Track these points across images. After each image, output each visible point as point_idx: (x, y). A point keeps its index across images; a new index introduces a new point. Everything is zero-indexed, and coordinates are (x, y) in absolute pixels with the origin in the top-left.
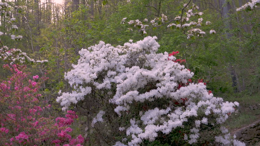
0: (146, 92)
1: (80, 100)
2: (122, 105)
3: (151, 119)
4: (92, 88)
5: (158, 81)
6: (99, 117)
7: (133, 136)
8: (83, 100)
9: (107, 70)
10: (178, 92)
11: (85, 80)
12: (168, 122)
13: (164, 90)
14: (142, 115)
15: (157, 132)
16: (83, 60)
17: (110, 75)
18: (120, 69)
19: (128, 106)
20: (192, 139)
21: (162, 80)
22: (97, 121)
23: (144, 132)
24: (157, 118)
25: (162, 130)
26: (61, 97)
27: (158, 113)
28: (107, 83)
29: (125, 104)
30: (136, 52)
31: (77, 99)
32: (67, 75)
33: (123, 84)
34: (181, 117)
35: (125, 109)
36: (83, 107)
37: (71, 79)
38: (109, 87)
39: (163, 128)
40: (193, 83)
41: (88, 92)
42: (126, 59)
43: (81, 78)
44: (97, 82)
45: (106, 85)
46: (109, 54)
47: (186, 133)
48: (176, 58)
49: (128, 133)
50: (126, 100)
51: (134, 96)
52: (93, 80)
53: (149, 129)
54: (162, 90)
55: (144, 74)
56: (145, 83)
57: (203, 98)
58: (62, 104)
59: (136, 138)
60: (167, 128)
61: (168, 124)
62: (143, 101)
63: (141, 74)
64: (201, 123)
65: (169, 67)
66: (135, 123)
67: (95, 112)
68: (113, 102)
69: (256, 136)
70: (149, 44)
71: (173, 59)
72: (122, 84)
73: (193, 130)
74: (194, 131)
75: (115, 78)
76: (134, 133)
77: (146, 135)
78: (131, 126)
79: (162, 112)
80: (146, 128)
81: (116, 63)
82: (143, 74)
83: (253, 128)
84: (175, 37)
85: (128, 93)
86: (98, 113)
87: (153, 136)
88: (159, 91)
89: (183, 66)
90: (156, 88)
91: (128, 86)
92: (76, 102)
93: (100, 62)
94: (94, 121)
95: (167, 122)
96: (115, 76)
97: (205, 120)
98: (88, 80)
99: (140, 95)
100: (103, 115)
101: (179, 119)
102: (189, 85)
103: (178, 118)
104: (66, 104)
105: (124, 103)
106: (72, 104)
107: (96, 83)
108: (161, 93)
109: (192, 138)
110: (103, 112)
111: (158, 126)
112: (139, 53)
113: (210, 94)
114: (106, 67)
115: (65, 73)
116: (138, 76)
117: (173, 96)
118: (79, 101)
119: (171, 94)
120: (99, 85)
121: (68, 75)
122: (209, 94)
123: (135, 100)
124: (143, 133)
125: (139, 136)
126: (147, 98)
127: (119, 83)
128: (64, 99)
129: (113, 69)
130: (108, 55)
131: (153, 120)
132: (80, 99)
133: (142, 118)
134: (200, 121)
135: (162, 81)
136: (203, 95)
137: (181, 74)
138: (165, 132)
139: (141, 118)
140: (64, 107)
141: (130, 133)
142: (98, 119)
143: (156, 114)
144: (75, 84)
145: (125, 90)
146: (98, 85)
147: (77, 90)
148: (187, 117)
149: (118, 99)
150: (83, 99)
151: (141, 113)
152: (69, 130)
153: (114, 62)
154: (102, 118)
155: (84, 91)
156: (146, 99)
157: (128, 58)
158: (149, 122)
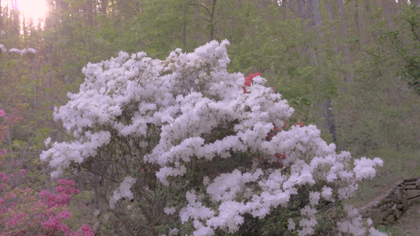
0: (217, 140)
1: (88, 156)
2: (171, 165)
3: (228, 190)
4: (112, 134)
5: (237, 122)
6: (125, 189)
7: (197, 224)
8: (94, 156)
9: (139, 100)
10: (276, 141)
11: (98, 117)
12: (262, 196)
13: (252, 135)
14: (208, 183)
15: (242, 215)
16: (90, 84)
17: (146, 110)
18: (162, 99)
19: (184, 166)
20: (304, 228)
21: (244, 119)
22: (121, 196)
23: (216, 215)
24: (238, 188)
25: (252, 211)
26: (51, 150)
27: (241, 180)
28: (140, 124)
29: (177, 164)
30: (194, 68)
31: (83, 155)
32: (58, 112)
33: (174, 125)
34: (285, 186)
35: (176, 172)
36: (92, 171)
37: (68, 119)
38: (143, 131)
39: (254, 208)
40: (298, 126)
41: (104, 141)
42: (174, 82)
43: (90, 113)
44: (120, 123)
45: (138, 127)
46: (143, 72)
47: (291, 217)
48: (265, 80)
49: (184, 217)
50: (180, 155)
51: (196, 148)
52: (114, 118)
53: (227, 210)
54: (246, 136)
55: (212, 106)
56: (214, 123)
57: (318, 152)
58: (53, 163)
59: (203, 226)
60: (260, 206)
61: (262, 198)
62: (210, 157)
63: (207, 106)
64: (320, 196)
65: (256, 96)
66: (196, 198)
67: (115, 180)
68: (151, 160)
69: (381, 222)
70: (215, 54)
71: (262, 82)
72: (171, 125)
73: (305, 210)
74: (307, 213)
75: (154, 115)
76: (195, 218)
77: (222, 221)
78: (188, 205)
79: (248, 177)
80: (221, 207)
81: (155, 88)
82: (209, 107)
83: (376, 208)
84: (243, 55)
85: (184, 142)
86: (122, 181)
87: (237, 223)
88: (240, 139)
89: (279, 96)
90: (234, 134)
91: (184, 128)
92: (80, 160)
93: (124, 86)
94: (116, 197)
95: (259, 195)
96: (154, 113)
97: (327, 192)
98: (104, 118)
99: (206, 145)
100: (133, 186)
101: (281, 191)
102: (291, 129)
103: (279, 188)
104: (63, 163)
105: (175, 161)
106: (73, 164)
107: (118, 126)
108: (244, 143)
109: (304, 226)
110: (132, 179)
111: (242, 203)
112: (199, 70)
113: (330, 145)
114: (137, 95)
115: (56, 108)
116: (201, 110)
117: (267, 149)
118: (86, 157)
119: (262, 145)
120: (124, 128)
121: (61, 113)
122: (328, 145)
123: (197, 155)
124: (217, 217)
125: (209, 222)
126: (218, 152)
127: (166, 123)
128: (57, 154)
129: (150, 100)
130: (141, 72)
131: (233, 193)
132: (89, 154)
133: (209, 190)
134: (319, 194)
135: (244, 121)
136: (317, 146)
137: (277, 108)
138: (258, 215)
139: (207, 190)
140: (54, 172)
141: (188, 218)
142: (122, 193)
143: (236, 182)
144: (76, 127)
145: (176, 137)
146: (122, 128)
147: (80, 138)
148: (296, 186)
149: (162, 153)
150: (94, 154)
151: (206, 179)
152: (67, 216)
153: (151, 87)
154: (130, 192)
155: (97, 139)
156: (216, 154)
157: (176, 79)
158: (224, 196)
